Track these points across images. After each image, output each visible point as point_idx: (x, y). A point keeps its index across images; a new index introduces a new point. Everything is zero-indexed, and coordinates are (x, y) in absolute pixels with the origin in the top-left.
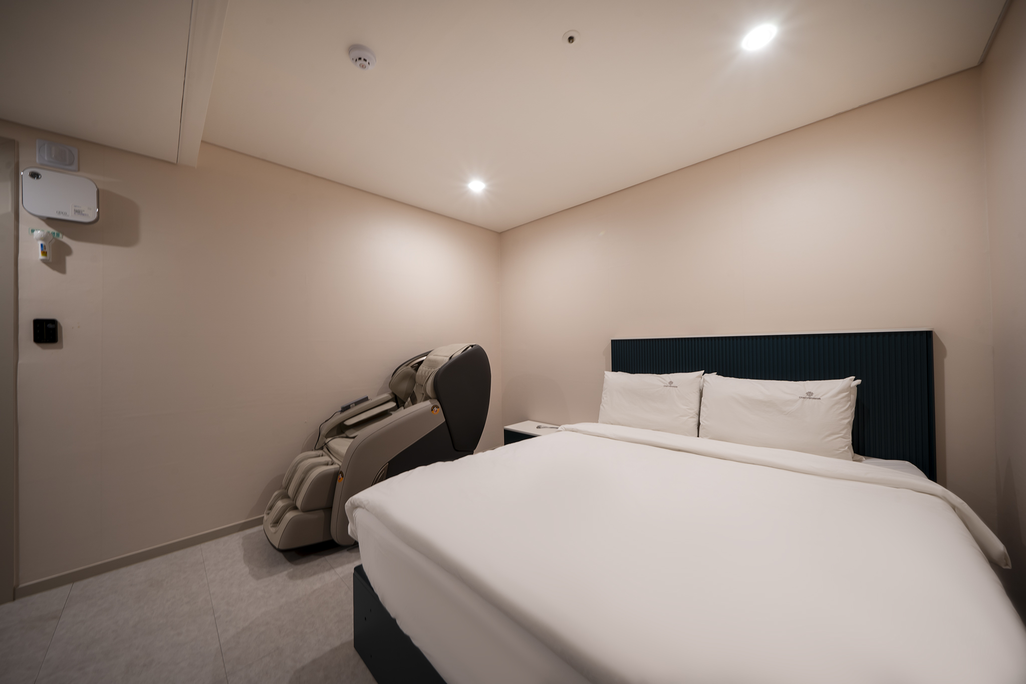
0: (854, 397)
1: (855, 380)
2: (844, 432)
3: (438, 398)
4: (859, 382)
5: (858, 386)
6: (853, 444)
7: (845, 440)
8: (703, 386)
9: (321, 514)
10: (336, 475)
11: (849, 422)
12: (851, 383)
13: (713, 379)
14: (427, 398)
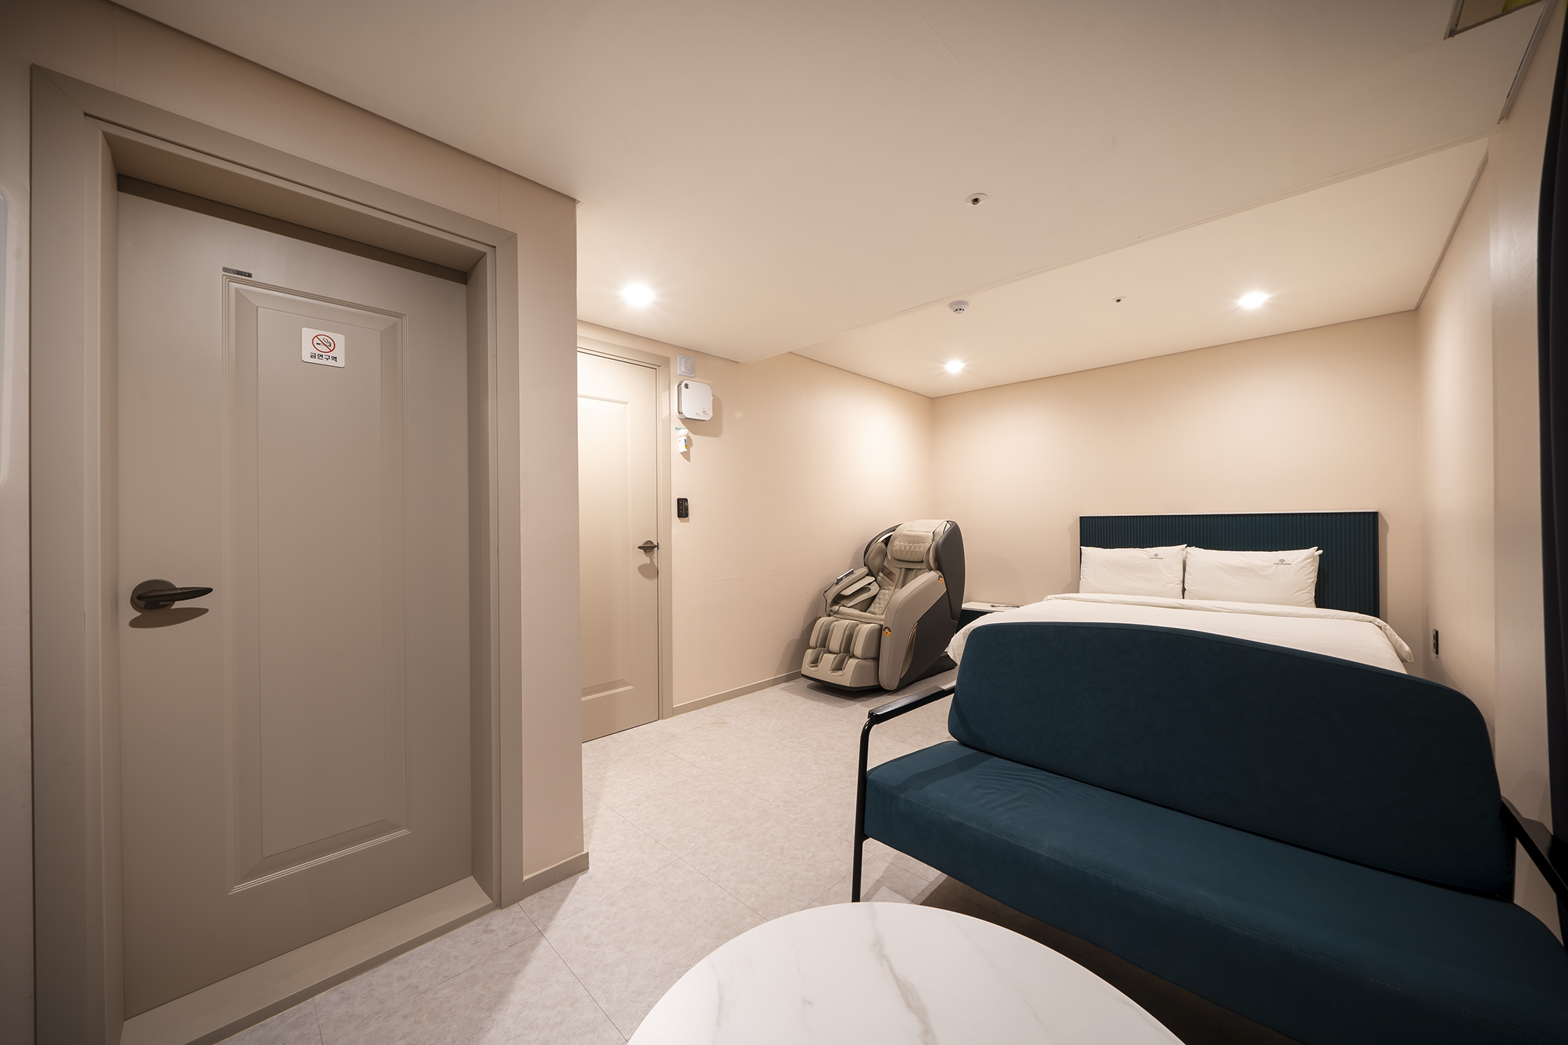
0: (1317, 564)
1: (1318, 550)
2: (1309, 588)
3: (939, 568)
4: (1321, 552)
5: (1320, 555)
6: (1315, 598)
7: (1311, 595)
8: (1186, 557)
9: (870, 663)
10: (881, 629)
11: (1313, 582)
12: (1314, 552)
13: (1195, 552)
14: (931, 569)
